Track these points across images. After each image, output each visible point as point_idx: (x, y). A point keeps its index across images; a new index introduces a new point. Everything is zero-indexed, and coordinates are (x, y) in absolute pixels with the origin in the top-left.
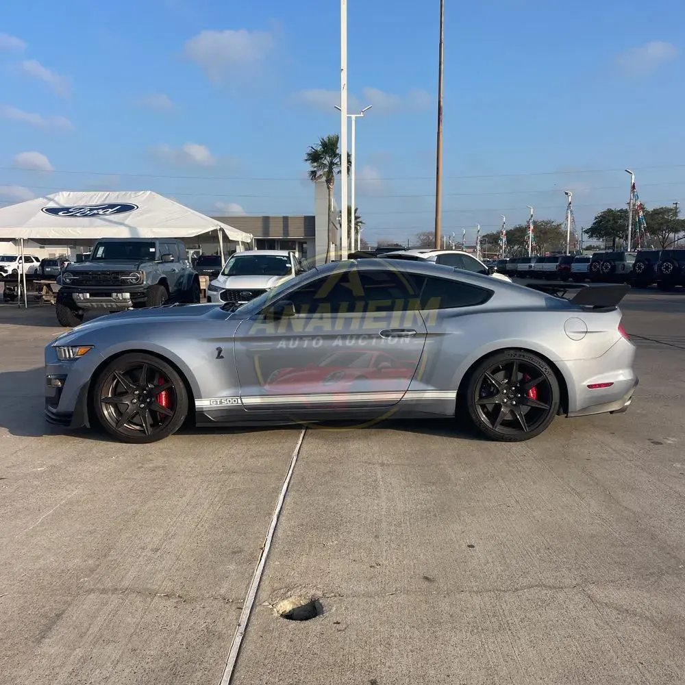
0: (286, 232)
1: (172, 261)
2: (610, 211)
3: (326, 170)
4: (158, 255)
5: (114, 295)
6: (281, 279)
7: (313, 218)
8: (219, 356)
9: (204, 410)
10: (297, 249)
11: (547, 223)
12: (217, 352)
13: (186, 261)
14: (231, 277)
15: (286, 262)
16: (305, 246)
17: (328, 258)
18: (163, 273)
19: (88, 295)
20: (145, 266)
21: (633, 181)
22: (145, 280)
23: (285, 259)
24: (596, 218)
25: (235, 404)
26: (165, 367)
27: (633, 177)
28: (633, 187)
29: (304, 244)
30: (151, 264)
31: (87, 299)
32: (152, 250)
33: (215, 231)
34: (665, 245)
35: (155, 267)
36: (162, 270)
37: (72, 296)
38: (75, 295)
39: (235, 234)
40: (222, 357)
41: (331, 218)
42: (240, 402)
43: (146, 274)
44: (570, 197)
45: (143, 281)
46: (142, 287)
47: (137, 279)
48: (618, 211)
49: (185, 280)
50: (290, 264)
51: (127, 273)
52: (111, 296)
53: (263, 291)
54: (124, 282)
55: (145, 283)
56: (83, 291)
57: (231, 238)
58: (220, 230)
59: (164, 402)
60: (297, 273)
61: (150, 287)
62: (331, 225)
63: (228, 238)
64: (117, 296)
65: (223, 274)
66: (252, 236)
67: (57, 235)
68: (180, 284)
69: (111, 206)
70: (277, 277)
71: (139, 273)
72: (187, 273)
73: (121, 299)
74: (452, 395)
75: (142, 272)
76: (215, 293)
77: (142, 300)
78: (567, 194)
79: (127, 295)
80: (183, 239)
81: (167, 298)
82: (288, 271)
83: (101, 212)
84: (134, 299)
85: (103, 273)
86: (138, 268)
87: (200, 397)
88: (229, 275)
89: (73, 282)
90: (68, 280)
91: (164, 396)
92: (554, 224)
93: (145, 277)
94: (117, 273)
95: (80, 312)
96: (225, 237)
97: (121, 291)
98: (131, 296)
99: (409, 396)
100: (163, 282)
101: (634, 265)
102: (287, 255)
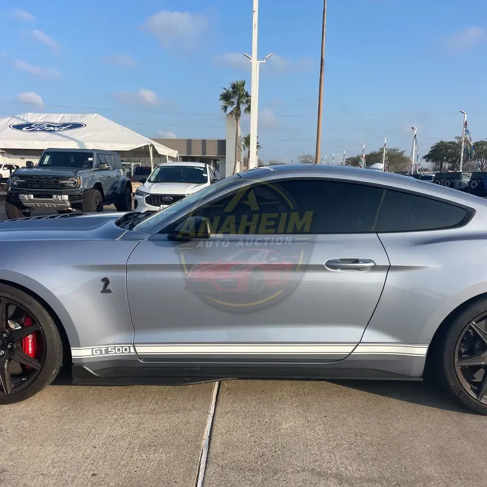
0: (204, 152)
1: (107, 169)
2: (442, 142)
3: (235, 106)
4: (95, 164)
5: (55, 196)
6: (197, 186)
7: (225, 141)
8: (105, 290)
9: (84, 361)
10: (212, 163)
11: (394, 151)
12: (103, 284)
13: (121, 170)
14: (156, 184)
15: (203, 172)
16: (217, 162)
17: (235, 171)
18: (99, 179)
19: (32, 196)
20: (83, 173)
21: (465, 119)
22: (82, 184)
23: (203, 169)
24: (432, 148)
25: (126, 353)
26: (30, 304)
27: (466, 116)
28: (466, 124)
29: (217, 161)
30: (88, 171)
31: (31, 200)
32: (90, 159)
33: (146, 147)
34: (483, 169)
35: (92, 174)
36: (98, 176)
37: (18, 197)
38: (21, 196)
39: (162, 150)
40: (109, 291)
41: (238, 142)
42: (132, 350)
43: (84, 179)
44: (415, 131)
45: (80, 185)
46: (78, 190)
47: (74, 184)
48: (449, 143)
49: (119, 186)
50: (207, 174)
51: (67, 178)
52: (51, 197)
53: (182, 197)
54: (63, 185)
55: (81, 187)
56: (28, 193)
57: (160, 153)
58: (151, 145)
59: (30, 349)
60: (212, 182)
61: (86, 190)
62: (238, 148)
63: (157, 153)
64: (57, 197)
65: (149, 181)
66: (177, 152)
67: (19, 146)
68: (115, 188)
69: (65, 125)
70: (195, 185)
71: (76, 178)
72: (121, 179)
73: (60, 200)
74: (421, 351)
75: (80, 178)
76: (141, 197)
77: (78, 201)
78: (413, 128)
79: (66, 197)
80: (118, 152)
81: (101, 200)
82: (204, 180)
83: (56, 129)
84: (71, 200)
85: (46, 177)
86: (75, 175)
87: (78, 345)
88: (154, 182)
89: (20, 185)
90: (15, 183)
91: (30, 341)
92: (399, 151)
93: (82, 182)
94: (57, 178)
95: (27, 211)
96: (155, 152)
97: (61, 194)
98: (69, 198)
99: (361, 350)
100: (98, 186)
101: (470, 183)
102: (204, 167)
